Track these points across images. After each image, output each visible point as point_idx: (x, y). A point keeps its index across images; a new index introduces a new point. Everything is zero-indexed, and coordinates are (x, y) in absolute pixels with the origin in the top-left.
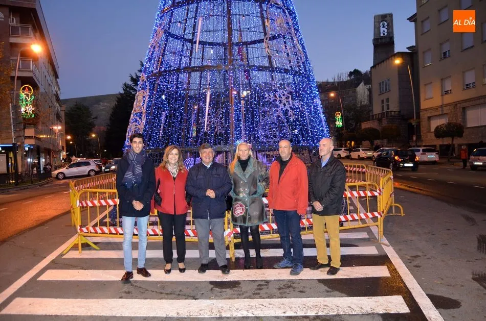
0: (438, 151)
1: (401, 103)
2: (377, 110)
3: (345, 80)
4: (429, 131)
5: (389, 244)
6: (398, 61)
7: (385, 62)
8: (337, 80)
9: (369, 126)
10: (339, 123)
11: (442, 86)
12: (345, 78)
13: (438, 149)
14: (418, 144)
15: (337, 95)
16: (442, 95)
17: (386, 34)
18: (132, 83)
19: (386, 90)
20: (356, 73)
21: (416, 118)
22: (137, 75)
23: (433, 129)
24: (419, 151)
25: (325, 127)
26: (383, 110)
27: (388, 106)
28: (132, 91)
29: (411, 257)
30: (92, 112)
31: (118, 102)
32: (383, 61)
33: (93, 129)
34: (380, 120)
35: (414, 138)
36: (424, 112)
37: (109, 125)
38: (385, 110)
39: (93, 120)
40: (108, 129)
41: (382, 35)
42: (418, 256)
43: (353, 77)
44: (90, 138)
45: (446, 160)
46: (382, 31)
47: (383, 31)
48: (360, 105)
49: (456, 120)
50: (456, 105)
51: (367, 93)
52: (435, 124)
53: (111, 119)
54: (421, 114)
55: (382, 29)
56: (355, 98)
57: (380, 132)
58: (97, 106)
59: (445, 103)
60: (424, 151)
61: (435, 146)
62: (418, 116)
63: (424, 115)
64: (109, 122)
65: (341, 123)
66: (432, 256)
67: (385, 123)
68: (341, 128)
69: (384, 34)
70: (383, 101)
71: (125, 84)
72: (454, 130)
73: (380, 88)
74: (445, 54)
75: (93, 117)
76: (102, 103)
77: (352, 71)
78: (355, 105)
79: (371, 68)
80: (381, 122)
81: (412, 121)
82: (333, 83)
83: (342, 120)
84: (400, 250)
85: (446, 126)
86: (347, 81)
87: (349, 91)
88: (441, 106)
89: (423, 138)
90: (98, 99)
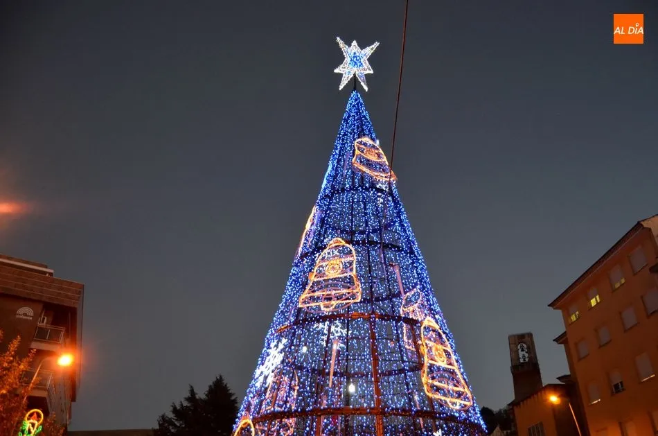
7: (532, 398)
11: (622, 433)
17: (527, 360)
18: (174, 415)
28: (171, 427)
32: (529, 397)
41: (522, 361)
46: (521, 356)
47: (523, 355)
55: (521, 354)
69: (524, 360)
74: (616, 386)
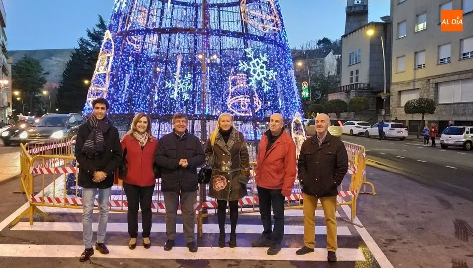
0: (407, 127)
1: (371, 75)
2: (345, 81)
3: (314, 49)
4: (399, 106)
5: (361, 225)
6: (371, 32)
7: (357, 31)
8: (305, 48)
9: (337, 98)
10: (306, 94)
11: (415, 60)
12: (314, 47)
13: (407, 124)
14: (387, 119)
15: (305, 64)
16: (415, 69)
17: (360, 2)
18: (89, 38)
19: (356, 61)
20: (325, 41)
21: (386, 92)
22: (94, 30)
23: (403, 104)
24: (387, 126)
25: (297, 99)
26: (351, 81)
27: (357, 77)
28: (88, 47)
29: (386, 240)
30: (42, 67)
31: (72, 58)
32: (355, 31)
33: (44, 85)
34: (348, 92)
35: (383, 113)
36: (396, 86)
37: (61, 82)
38: (354, 82)
39: (43, 76)
40: (60, 86)
41: (356, 3)
42: (394, 240)
43: (321, 45)
44: (39, 95)
45: (415, 137)
48: (327, 76)
49: (428, 96)
50: (429, 80)
51: (336, 63)
52: (406, 99)
53: (64, 76)
54: (392, 87)
56: (323, 67)
57: (348, 105)
58: (49, 60)
59: (418, 77)
60: (392, 126)
61: (404, 121)
62: (388, 91)
63: (394, 89)
64: (62, 79)
65: (307, 94)
66: (408, 241)
67: (353, 95)
68: (307, 99)
69: (358, 2)
70: (352, 73)
71: (81, 39)
72: (426, 106)
73: (350, 59)
75: (43, 72)
76: (54, 58)
77: (321, 39)
78: (322, 75)
79: (342, 37)
80: (349, 94)
81: (381, 95)
82: (301, 52)
83: (309, 90)
84: (374, 232)
85: (417, 102)
86: (315, 50)
87: (317, 60)
88: (414, 81)
89: (392, 112)
90: (50, 53)
